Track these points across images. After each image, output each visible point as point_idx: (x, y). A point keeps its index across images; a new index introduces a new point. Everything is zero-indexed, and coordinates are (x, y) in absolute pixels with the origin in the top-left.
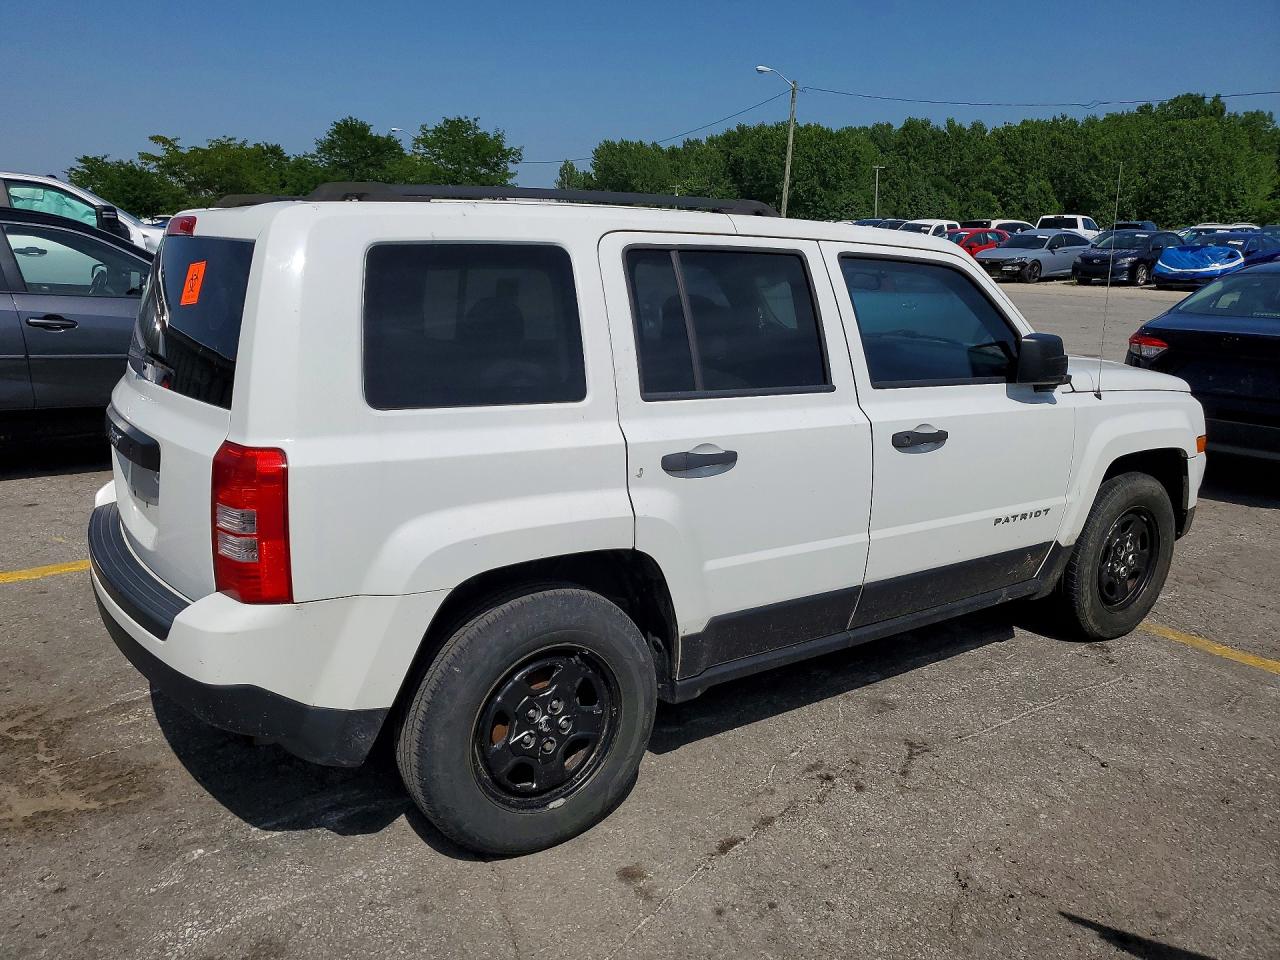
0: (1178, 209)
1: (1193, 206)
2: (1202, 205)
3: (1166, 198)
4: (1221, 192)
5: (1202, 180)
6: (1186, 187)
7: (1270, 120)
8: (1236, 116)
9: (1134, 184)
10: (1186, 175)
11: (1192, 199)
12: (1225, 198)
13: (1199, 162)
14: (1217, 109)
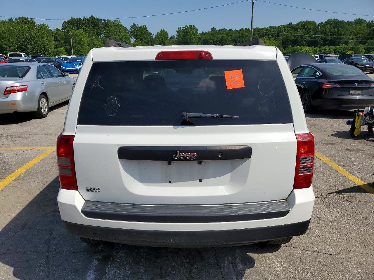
0: (31, 51)
1: (36, 51)
2: (38, 50)
3: (27, 48)
4: (42, 47)
5: (36, 43)
6: (31, 45)
7: (48, 27)
8: (38, 25)
9: (15, 43)
10: (30, 41)
11: (34, 48)
12: (44, 48)
13: (33, 38)
14: (32, 22)
